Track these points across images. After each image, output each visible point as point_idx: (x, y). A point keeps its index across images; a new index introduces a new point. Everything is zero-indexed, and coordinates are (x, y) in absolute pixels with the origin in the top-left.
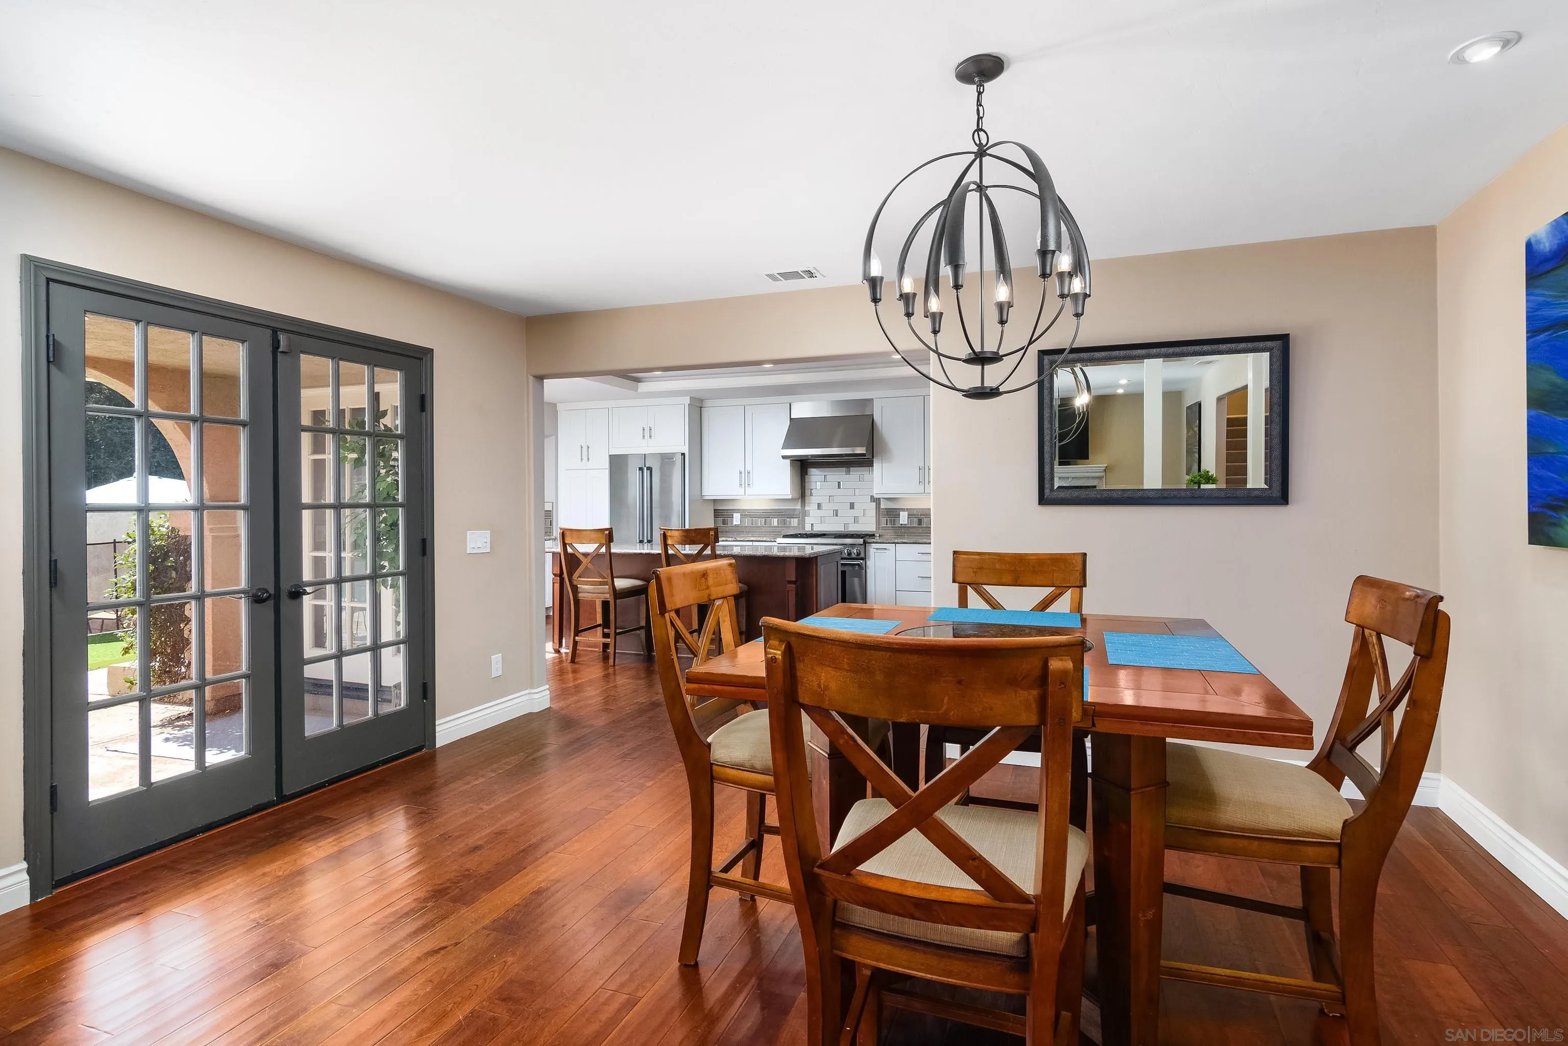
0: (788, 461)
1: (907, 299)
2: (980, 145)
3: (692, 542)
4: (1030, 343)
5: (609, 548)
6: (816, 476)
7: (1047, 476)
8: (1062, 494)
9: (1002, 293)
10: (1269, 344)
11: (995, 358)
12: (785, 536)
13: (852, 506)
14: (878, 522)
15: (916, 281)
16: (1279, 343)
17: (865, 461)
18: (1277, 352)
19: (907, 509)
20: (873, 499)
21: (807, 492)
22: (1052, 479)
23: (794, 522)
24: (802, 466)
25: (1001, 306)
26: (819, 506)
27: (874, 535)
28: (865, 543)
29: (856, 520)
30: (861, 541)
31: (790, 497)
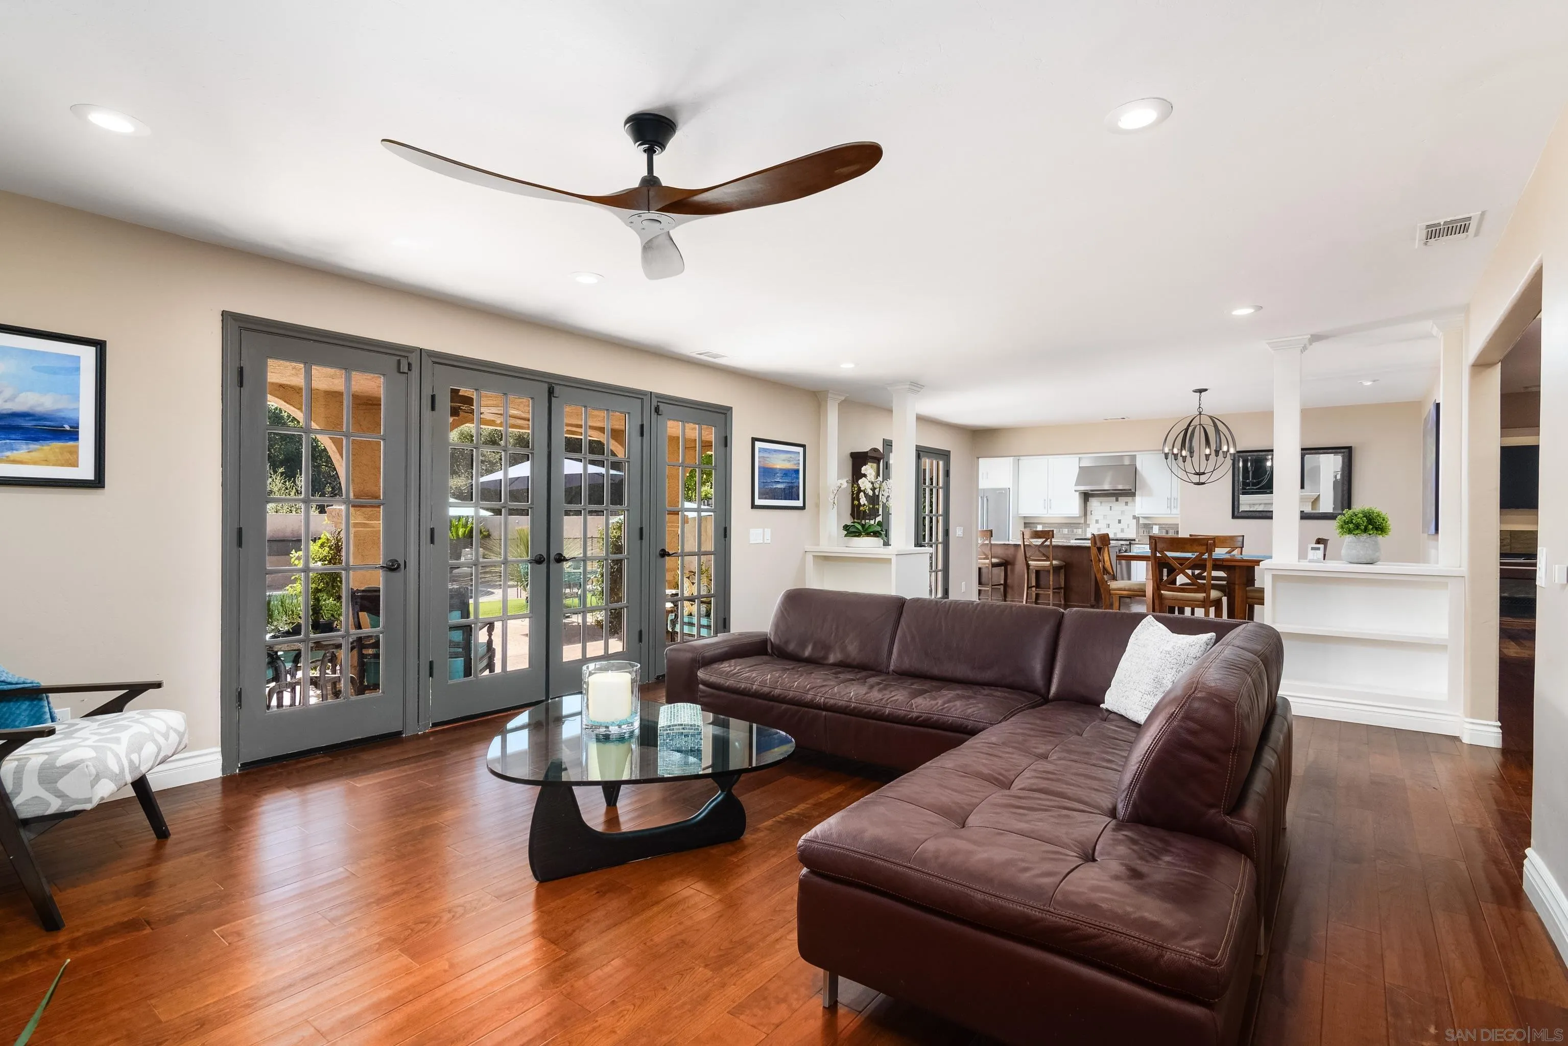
0: (1078, 493)
1: (1176, 456)
2: (1200, 412)
3: (1040, 537)
4: (1214, 470)
5: (990, 541)
6: (1094, 503)
7: (1236, 506)
8: (1243, 514)
9: (1207, 451)
10: (1343, 450)
11: (1204, 473)
12: (1076, 539)
13: (1120, 521)
14: (1138, 533)
15: (1178, 450)
16: (1347, 450)
17: (1130, 493)
18: (1347, 454)
19: (1159, 524)
20: (1134, 517)
21: (1089, 513)
22: (1238, 507)
23: (1080, 531)
24: (1086, 496)
25: (1206, 455)
26: (1097, 522)
27: (1135, 540)
28: (1130, 544)
29: (1122, 530)
30: (1128, 543)
31: (1078, 516)
